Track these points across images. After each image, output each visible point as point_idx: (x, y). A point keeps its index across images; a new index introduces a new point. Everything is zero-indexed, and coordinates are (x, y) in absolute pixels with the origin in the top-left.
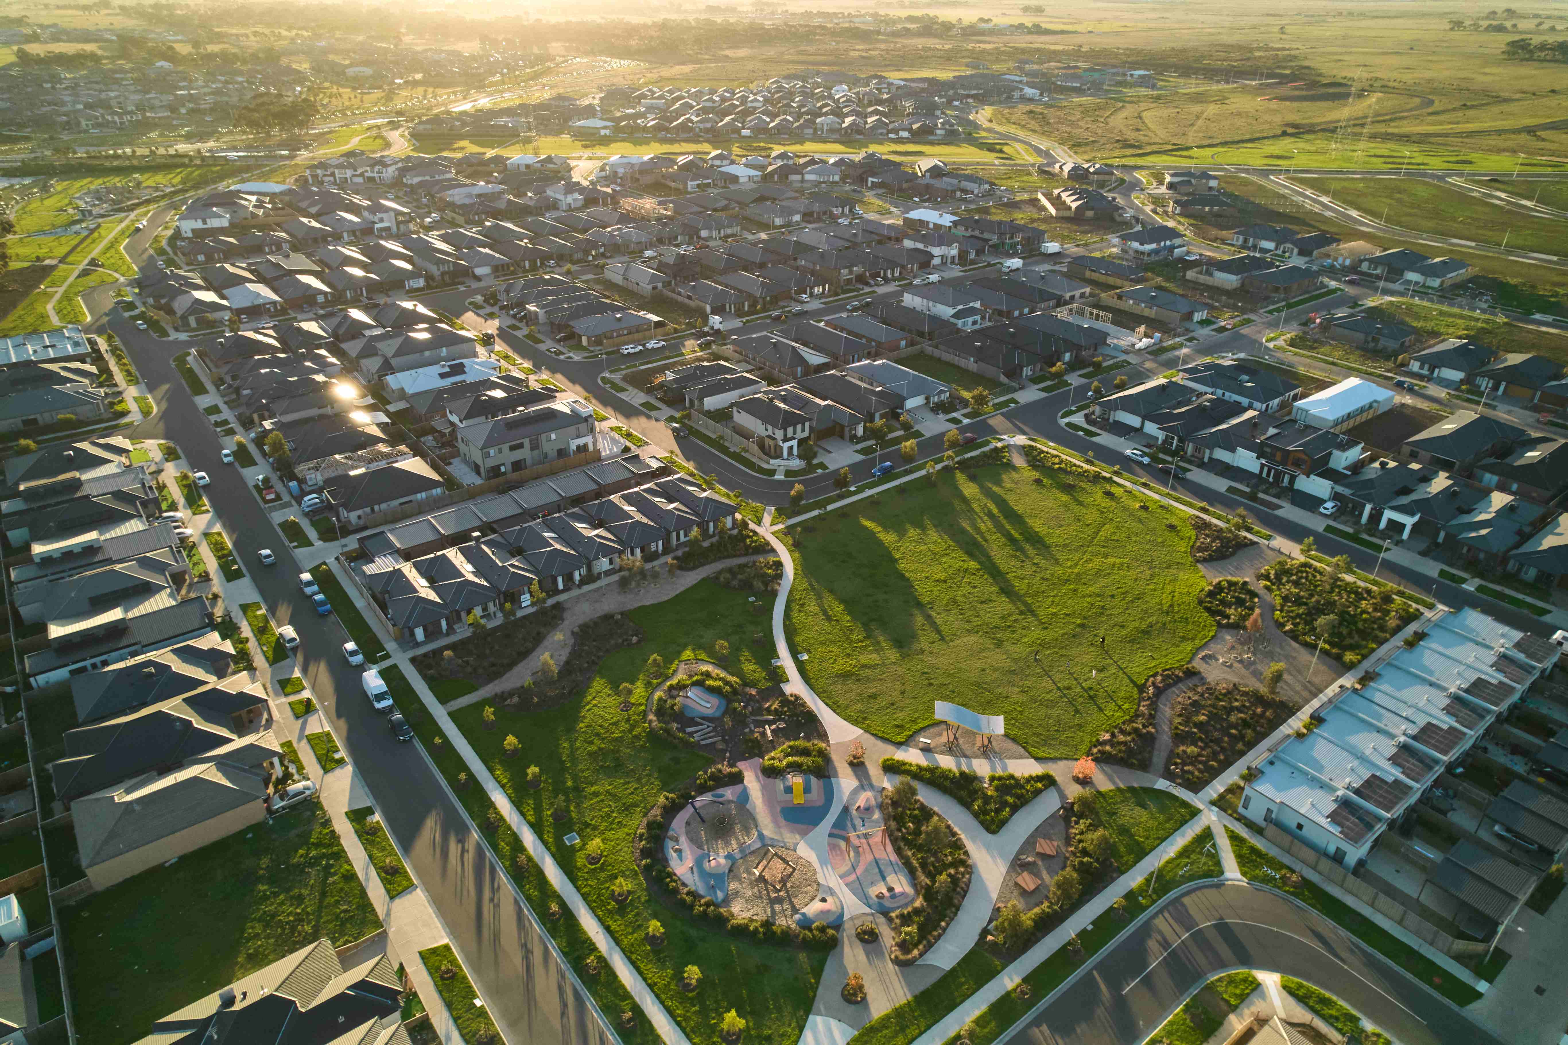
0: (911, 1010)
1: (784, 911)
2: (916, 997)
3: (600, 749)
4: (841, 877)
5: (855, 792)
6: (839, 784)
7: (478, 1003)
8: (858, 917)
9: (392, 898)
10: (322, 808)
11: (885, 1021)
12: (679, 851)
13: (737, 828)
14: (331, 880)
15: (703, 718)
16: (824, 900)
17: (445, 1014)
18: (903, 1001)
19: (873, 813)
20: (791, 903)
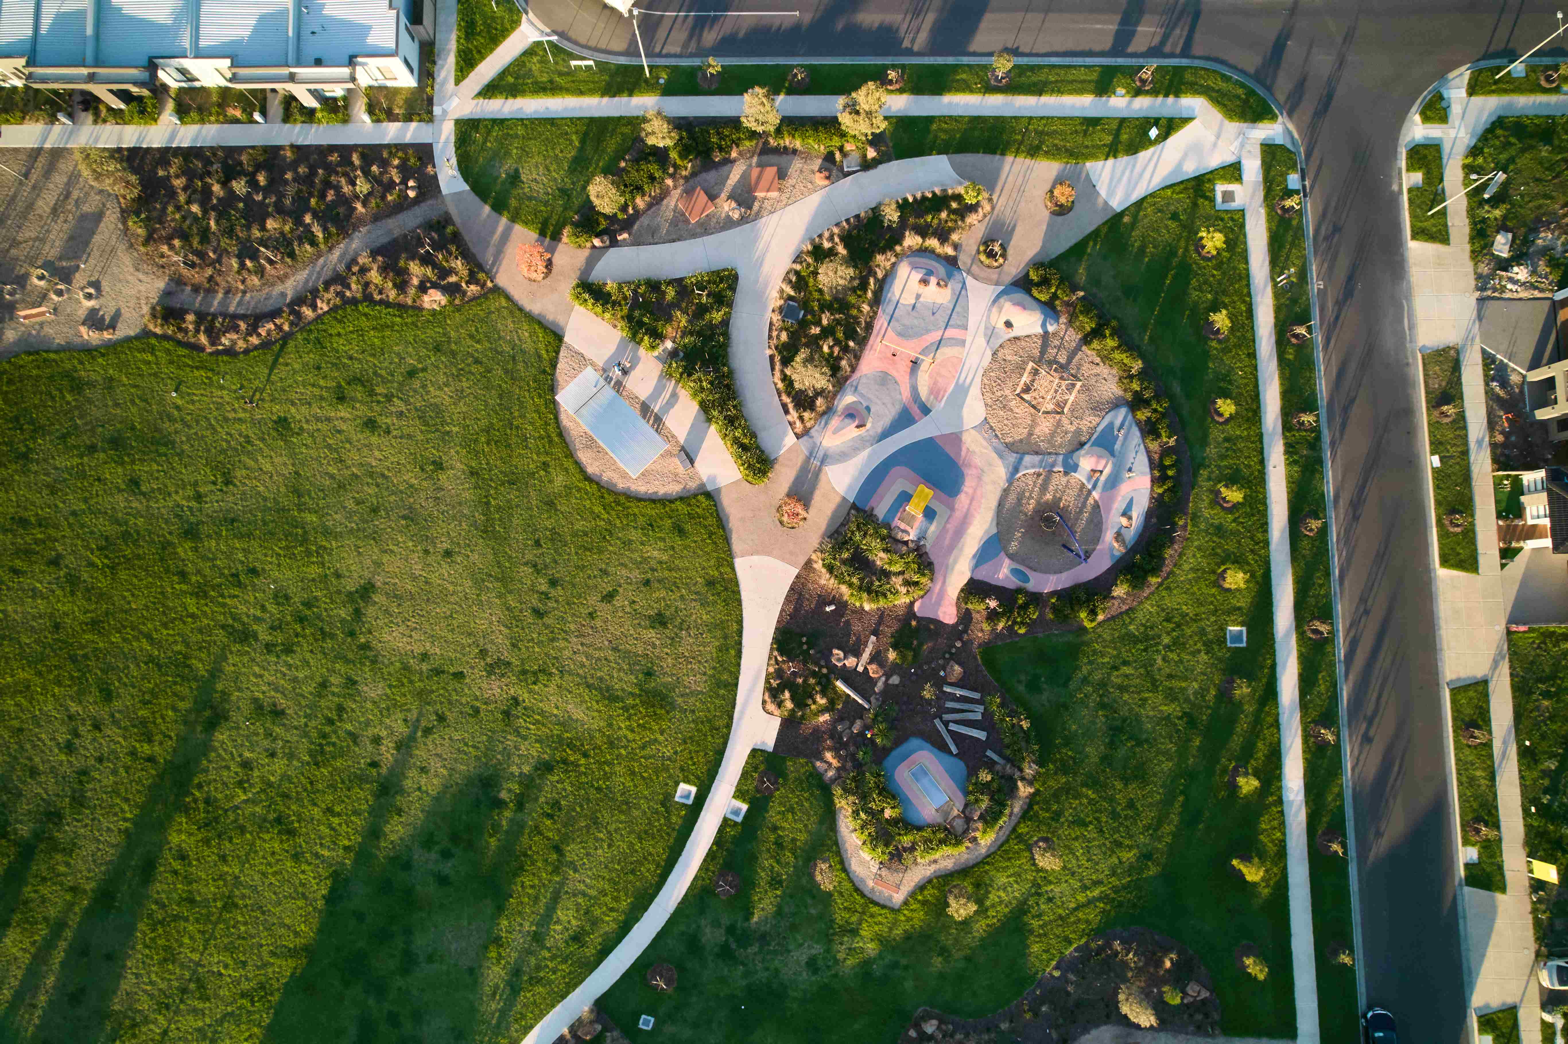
0: (1021, 143)
1: (1059, 348)
2: (1003, 154)
3: (1126, 781)
4: (962, 343)
5: (843, 456)
6: (850, 487)
7: (1436, 461)
8: (987, 281)
9: (1485, 682)
10: (1537, 923)
11: (1054, 153)
12: (1126, 514)
13: (1031, 506)
14: (1552, 765)
15: (943, 747)
16: (1008, 324)
17: (1475, 470)
18: (1020, 159)
19: (848, 407)
20: (1043, 352)
